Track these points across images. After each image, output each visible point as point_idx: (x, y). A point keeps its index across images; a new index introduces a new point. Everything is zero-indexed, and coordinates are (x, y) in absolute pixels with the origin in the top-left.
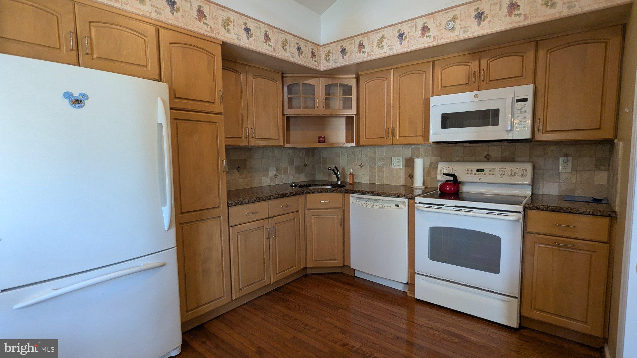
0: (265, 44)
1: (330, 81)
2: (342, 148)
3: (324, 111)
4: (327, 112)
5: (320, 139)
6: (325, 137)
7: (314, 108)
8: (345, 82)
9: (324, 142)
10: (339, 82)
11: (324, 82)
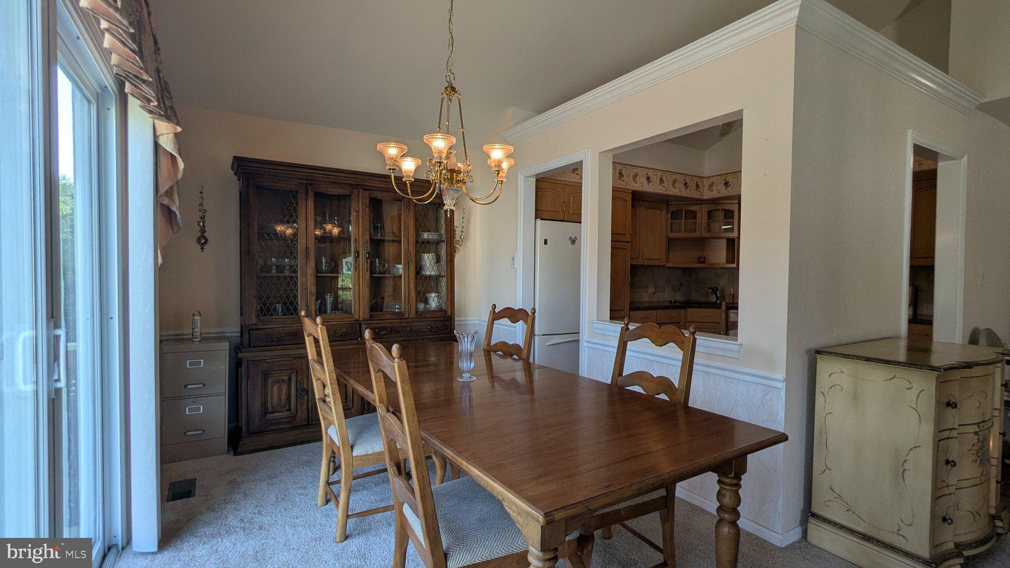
0: (660, 186)
1: (712, 207)
2: (722, 268)
3: (705, 234)
4: (708, 235)
5: (700, 259)
6: (705, 258)
7: (696, 232)
8: (728, 207)
9: (703, 262)
10: (721, 207)
11: (706, 208)
